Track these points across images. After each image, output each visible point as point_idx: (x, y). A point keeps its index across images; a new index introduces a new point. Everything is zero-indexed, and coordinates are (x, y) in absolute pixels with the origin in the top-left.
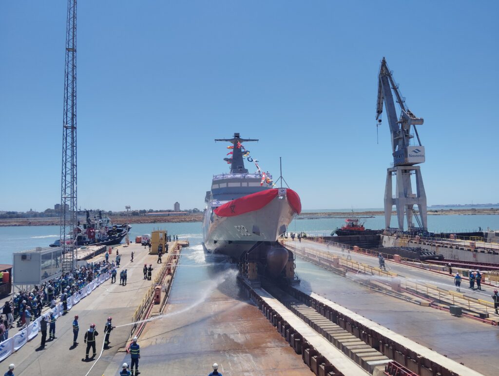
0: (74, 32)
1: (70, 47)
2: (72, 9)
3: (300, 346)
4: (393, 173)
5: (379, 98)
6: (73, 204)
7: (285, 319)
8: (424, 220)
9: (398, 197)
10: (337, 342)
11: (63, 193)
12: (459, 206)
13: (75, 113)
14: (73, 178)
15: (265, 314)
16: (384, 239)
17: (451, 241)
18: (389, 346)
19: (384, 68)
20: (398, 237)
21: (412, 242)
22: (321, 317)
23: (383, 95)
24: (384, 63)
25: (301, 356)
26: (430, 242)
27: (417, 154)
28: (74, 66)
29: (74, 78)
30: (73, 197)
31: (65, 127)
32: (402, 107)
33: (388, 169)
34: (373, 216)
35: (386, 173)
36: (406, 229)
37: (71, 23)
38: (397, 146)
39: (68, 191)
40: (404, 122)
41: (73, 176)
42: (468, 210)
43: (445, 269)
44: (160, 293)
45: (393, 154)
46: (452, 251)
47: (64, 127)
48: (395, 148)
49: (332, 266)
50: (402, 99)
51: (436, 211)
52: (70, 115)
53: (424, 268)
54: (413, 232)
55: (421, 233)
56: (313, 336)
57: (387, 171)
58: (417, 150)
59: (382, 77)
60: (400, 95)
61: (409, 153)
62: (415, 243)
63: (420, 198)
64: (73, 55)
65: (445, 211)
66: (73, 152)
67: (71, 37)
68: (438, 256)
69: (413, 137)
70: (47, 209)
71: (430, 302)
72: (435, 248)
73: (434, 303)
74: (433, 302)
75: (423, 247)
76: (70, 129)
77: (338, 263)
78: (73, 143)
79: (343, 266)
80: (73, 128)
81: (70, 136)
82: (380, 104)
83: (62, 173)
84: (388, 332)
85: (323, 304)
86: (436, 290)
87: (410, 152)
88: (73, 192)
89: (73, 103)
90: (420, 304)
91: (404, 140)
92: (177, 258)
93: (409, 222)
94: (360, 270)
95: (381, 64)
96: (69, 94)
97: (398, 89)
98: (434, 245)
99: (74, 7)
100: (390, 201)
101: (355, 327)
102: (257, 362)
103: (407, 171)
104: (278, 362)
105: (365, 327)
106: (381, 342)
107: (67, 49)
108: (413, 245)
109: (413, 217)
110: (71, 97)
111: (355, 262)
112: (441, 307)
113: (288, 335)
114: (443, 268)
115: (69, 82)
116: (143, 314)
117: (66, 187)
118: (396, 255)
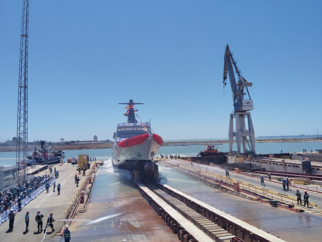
0: (26, 24)
1: (24, 34)
2: (26, 9)
3: (175, 228)
4: (233, 116)
5: (225, 69)
6: (25, 137)
7: (167, 211)
8: (253, 146)
9: (237, 132)
10: (197, 223)
11: (18, 130)
12: (275, 137)
13: (27, 78)
14: (25, 120)
15: (154, 208)
16: (229, 158)
17: (270, 159)
18: (232, 227)
19: (228, 51)
20: (238, 157)
21: (246, 160)
22: (190, 209)
23: (227, 68)
24: (227, 48)
25: (177, 235)
26: (257, 160)
27: (249, 105)
29: (26, 54)
30: (25, 133)
31: (20, 86)
32: (239, 75)
33: (231, 114)
34: (222, 144)
35: (229, 117)
36: (242, 152)
37: (25, 18)
38: (236, 100)
39: (22, 129)
40: (240, 85)
41: (25, 119)
42: (280, 140)
43: (266, 177)
44: (84, 196)
45: (234, 105)
46: (271, 166)
48: (235, 101)
49: (197, 176)
50: (239, 70)
51: (261, 140)
52: (23, 78)
53: (253, 176)
54: (246, 154)
55: (251, 154)
56: (185, 222)
57: (230, 116)
58: (248, 102)
59: (226, 57)
62: (248, 160)
63: (250, 132)
64: (26, 39)
65: (266, 140)
66: (25, 103)
67: (25, 27)
68: (262, 169)
69: (245, 94)
70: (7, 140)
71: (257, 198)
72: (260, 163)
73: (260, 199)
74: (260, 198)
75: (253, 163)
76: (23, 88)
77: (200, 174)
78: (25, 97)
79: (203, 175)
80: (25, 87)
81: (23, 92)
82: (225, 73)
83: (18, 117)
84: (232, 218)
85: (191, 201)
86: (261, 190)
87: (244, 103)
88: (25, 129)
89: (26, 70)
90: (252, 199)
91: (240, 96)
92: (95, 172)
93: (244, 147)
94: (214, 178)
95: (225, 48)
96: (23, 65)
97: (236, 64)
98: (260, 162)
100: (232, 134)
101: (211, 215)
102: (148, 240)
103: (242, 115)
104: (162, 239)
105: (218, 215)
106: (227, 224)
107: (22, 35)
108: (247, 162)
109: (247, 144)
110: (24, 67)
111: (211, 173)
112: (265, 201)
113: (168, 221)
114: (265, 176)
115: (23, 57)
116: (73, 210)
117: (20, 126)
118: (236, 168)
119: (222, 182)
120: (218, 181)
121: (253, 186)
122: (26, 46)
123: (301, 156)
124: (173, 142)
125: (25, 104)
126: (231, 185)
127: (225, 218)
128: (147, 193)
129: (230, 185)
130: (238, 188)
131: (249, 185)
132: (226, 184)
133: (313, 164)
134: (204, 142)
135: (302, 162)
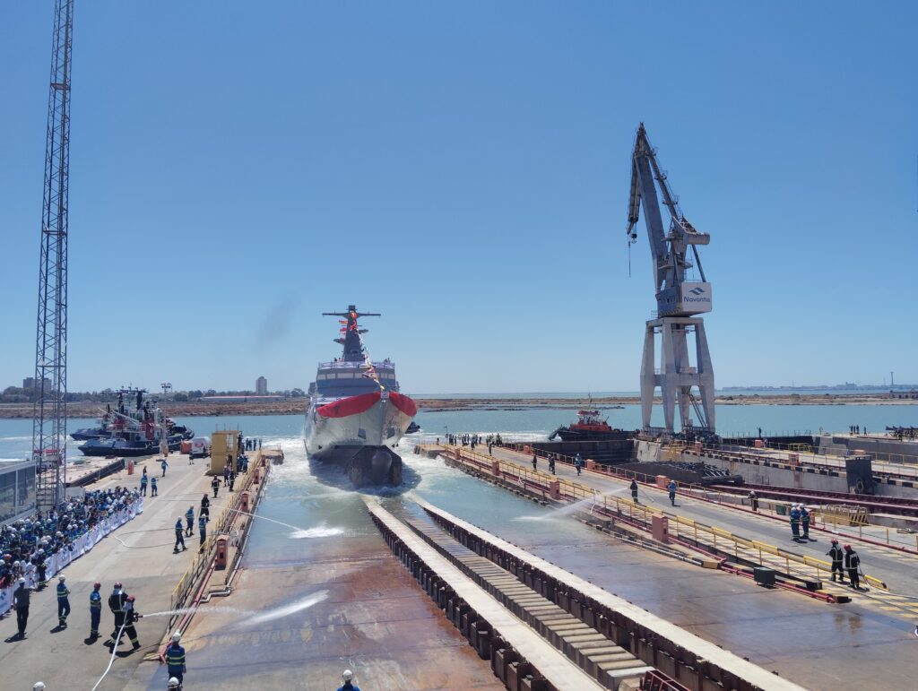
0: (66, 53)
1: (59, 82)
2: (65, 10)
3: (485, 642)
4: (656, 328)
5: (633, 195)
6: (60, 378)
7: (461, 594)
8: (709, 415)
9: (664, 373)
10: (554, 636)
11: (39, 357)
12: (771, 389)
13: (65, 207)
14: (60, 329)
15: (427, 584)
16: (640, 449)
17: (756, 452)
18: (647, 642)
19: (641, 143)
20: (664, 443)
21: (688, 453)
22: (528, 590)
23: (639, 189)
24: (642, 134)
25: (489, 663)
26: (719, 453)
27: (699, 297)
28: (65, 118)
29: (65, 139)
30: (60, 366)
31: (46, 232)
32: (673, 212)
33: (647, 323)
34: (621, 406)
35: (644, 329)
36: (678, 429)
37: (62, 36)
38: (664, 281)
39: (50, 353)
40: (675, 239)
41: (60, 326)
42: (786, 397)
43: (745, 502)
44: (225, 549)
45: (657, 296)
46: (758, 470)
47: (43, 231)
48: (659, 284)
49: (548, 496)
50: (673, 198)
51: (731, 398)
52: (55, 209)
53: (709, 499)
54: (689, 436)
55: (706, 438)
56: (512, 625)
57: (645, 326)
58: (698, 289)
59: (638, 159)
60: (669, 191)
61: (684, 295)
62: (695, 454)
63: (703, 375)
64: (64, 97)
65: (746, 397)
66: (61, 279)
67: (61, 63)
68: (733, 479)
69: (690, 266)
70: (6, 387)
71: (719, 562)
72: (728, 463)
73: (727, 563)
74: (725, 561)
75: (708, 462)
76: (56, 237)
77: (558, 492)
78: (59, 263)
79: (566, 495)
80: (62, 234)
81: (55, 249)
82: (633, 206)
83: (39, 319)
84: (645, 616)
85: (531, 566)
86: (729, 539)
87: (685, 293)
88: (60, 355)
89: (62, 186)
90: (703, 564)
91: (675, 271)
92: (260, 482)
93: (684, 417)
95: (636, 135)
96: (55, 170)
97: (665, 181)
98: (727, 459)
99: (68, 6)
100: (650, 379)
101: (587, 607)
102: (407, 675)
103: (681, 326)
104: (447, 675)
105: (605, 607)
106: (632, 634)
107: (52, 84)
108: (690, 459)
109: (691, 408)
110: (59, 176)
111: (589, 489)
112: (738, 570)
113: (465, 625)
114: (742, 499)
115: (56, 147)
116: (194, 590)
117: (46, 346)
118: (659, 476)
119: (619, 514)
120: (607, 511)
121: (707, 528)
122: (64, 116)
123: (844, 446)
124: (483, 401)
125: (61, 282)
126: (645, 525)
127: (626, 617)
128: (406, 543)
129: (641, 525)
130: (665, 531)
131: (695, 525)
132: (630, 520)
133: (877, 466)
134: (572, 400)
135: (847, 461)
